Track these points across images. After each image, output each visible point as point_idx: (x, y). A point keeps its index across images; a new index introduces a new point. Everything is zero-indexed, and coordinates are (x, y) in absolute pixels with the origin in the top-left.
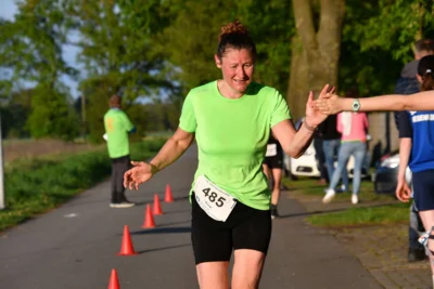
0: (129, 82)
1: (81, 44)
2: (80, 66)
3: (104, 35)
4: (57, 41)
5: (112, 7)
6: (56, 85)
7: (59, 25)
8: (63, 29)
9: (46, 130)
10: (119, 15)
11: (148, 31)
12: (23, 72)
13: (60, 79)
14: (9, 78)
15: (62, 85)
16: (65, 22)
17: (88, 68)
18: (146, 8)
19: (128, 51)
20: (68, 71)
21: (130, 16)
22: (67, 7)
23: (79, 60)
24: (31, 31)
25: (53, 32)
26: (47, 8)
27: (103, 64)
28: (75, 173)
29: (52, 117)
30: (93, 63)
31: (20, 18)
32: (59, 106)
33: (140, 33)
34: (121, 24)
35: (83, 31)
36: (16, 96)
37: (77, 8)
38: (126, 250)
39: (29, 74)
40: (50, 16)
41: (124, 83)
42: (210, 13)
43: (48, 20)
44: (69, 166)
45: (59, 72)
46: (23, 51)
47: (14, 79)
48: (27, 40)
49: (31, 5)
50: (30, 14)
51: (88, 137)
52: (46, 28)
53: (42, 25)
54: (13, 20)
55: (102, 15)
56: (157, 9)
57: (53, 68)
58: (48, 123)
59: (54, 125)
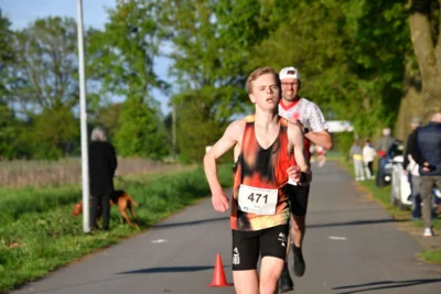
0: (223, 98)
1: (173, 56)
2: (171, 80)
3: (197, 46)
4: (149, 52)
5: (209, 16)
6: (146, 99)
7: (152, 35)
8: (155, 40)
9: (133, 148)
10: (215, 26)
11: (246, 43)
12: (111, 85)
13: (150, 93)
14: (96, 92)
15: (152, 100)
16: (157, 32)
17: (180, 82)
18: (245, 17)
19: (224, 64)
20: (159, 84)
21: (227, 26)
22: (161, 15)
23: (171, 73)
24: (122, 42)
25: (145, 44)
26: (139, 17)
27: (196, 78)
28: (164, 196)
29: (140, 134)
30: (186, 77)
31: (111, 27)
32: (147, 122)
33: (236, 45)
34: (217, 35)
35: (176, 42)
36: (103, 111)
37: (170, 17)
38: (218, 281)
39: (117, 87)
40: (142, 25)
41: (218, 98)
42: (314, 24)
43: (140, 29)
44: (158, 187)
45: (149, 86)
46: (113, 63)
47: (102, 92)
48: (117, 51)
49: (123, 14)
50: (121, 23)
51: (177, 157)
52: (137, 39)
53: (133, 35)
54: (103, 29)
55: (198, 25)
56: (256, 19)
57: (143, 82)
58: (136, 140)
59: (142, 142)
